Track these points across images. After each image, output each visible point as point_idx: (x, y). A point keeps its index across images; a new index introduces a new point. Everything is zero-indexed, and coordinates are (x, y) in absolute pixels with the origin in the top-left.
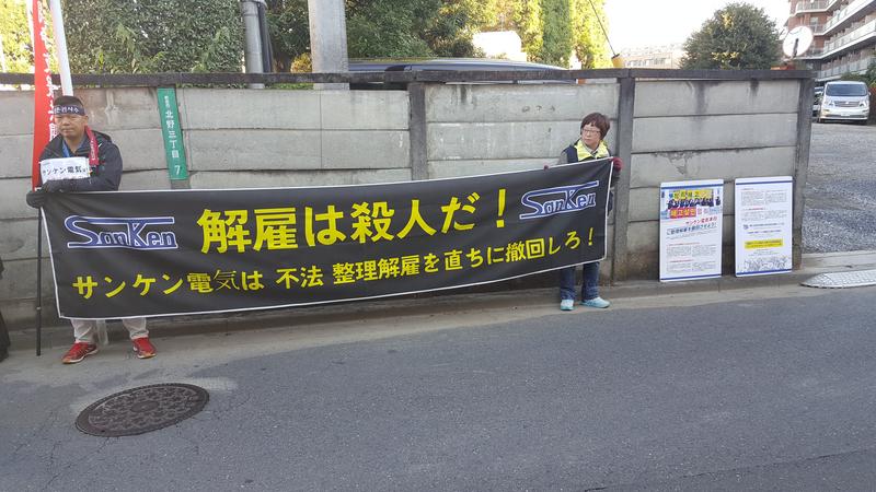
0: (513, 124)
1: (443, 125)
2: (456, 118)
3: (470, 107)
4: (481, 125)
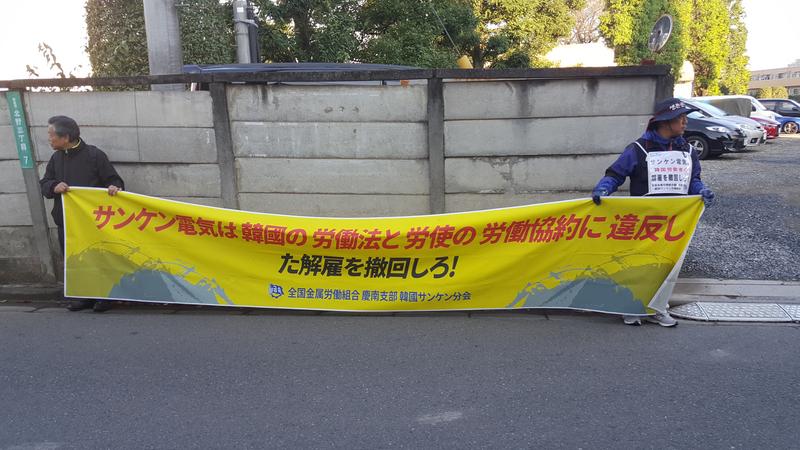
0: (316, 124)
1: (247, 123)
2: (259, 117)
3: (272, 106)
4: (284, 124)
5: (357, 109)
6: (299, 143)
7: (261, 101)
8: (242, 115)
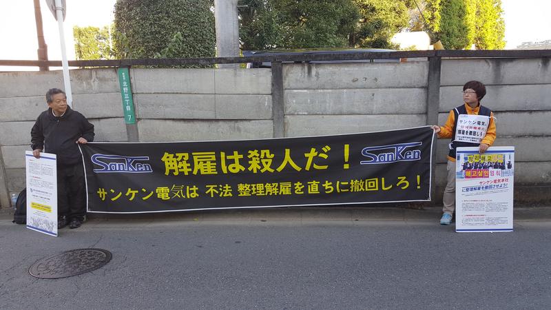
1: (295, 91)
2: (304, 86)
3: (314, 78)
4: (322, 91)
5: (376, 79)
6: (331, 104)
7: (307, 75)
8: (292, 85)
